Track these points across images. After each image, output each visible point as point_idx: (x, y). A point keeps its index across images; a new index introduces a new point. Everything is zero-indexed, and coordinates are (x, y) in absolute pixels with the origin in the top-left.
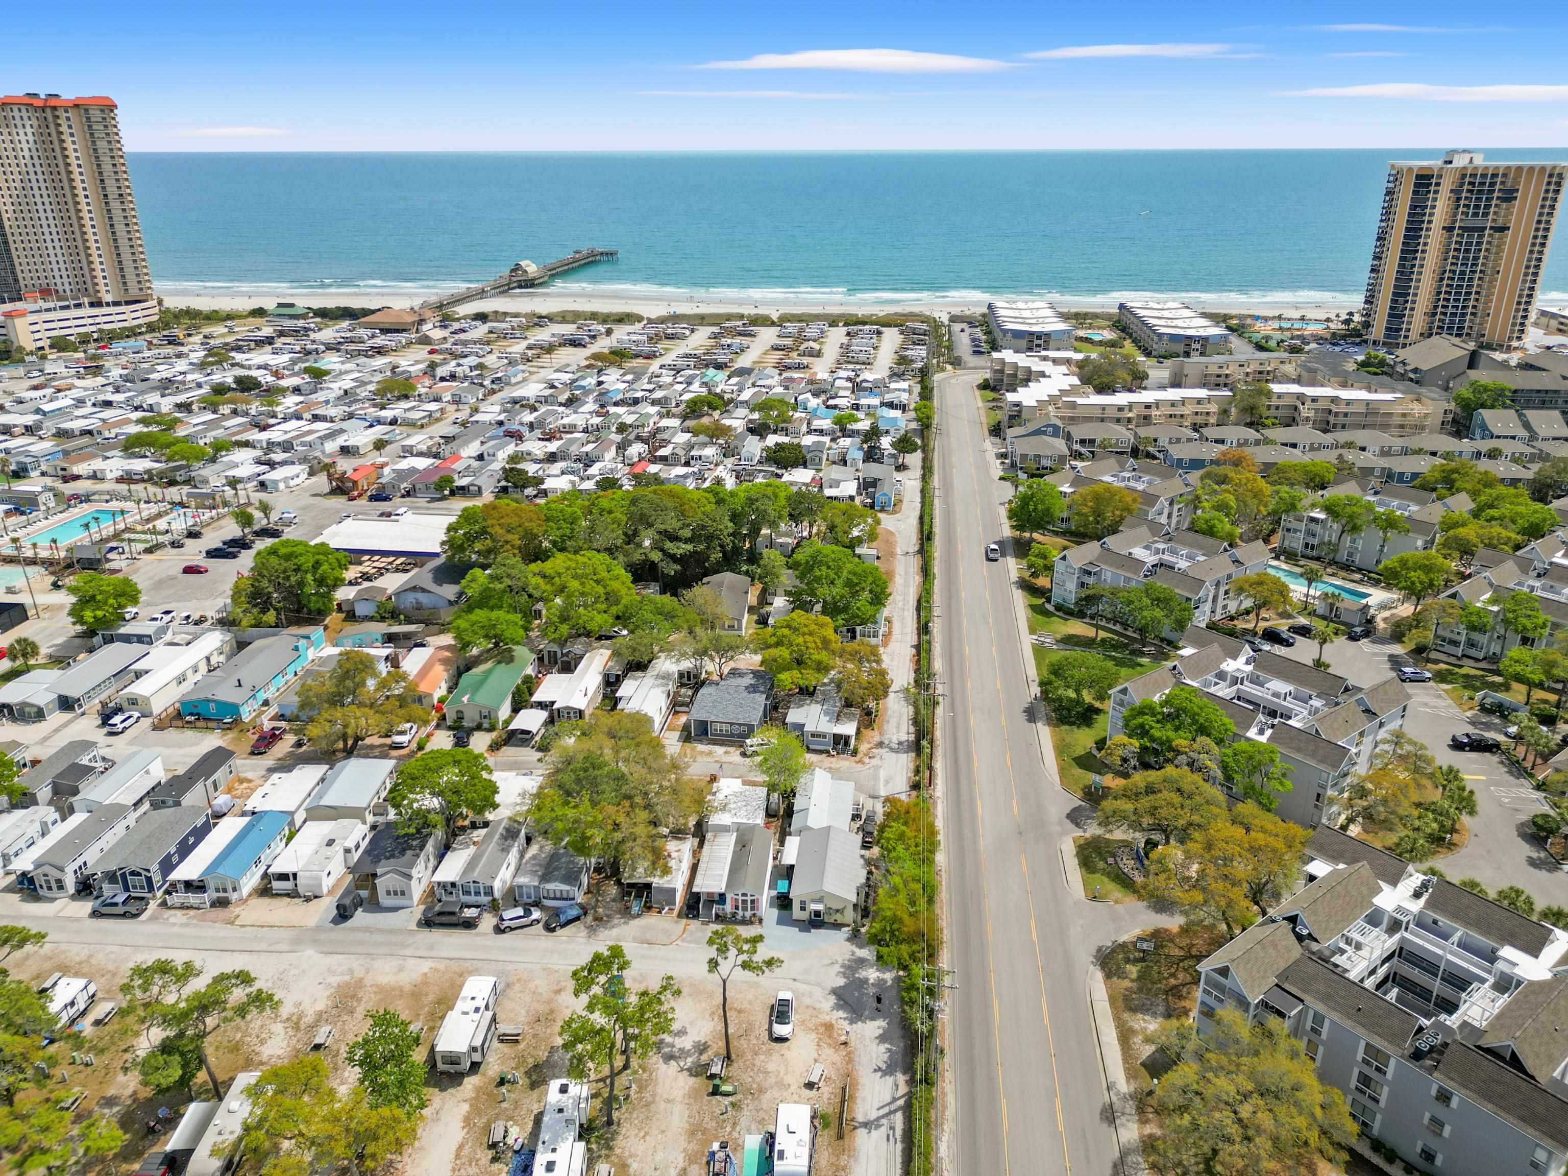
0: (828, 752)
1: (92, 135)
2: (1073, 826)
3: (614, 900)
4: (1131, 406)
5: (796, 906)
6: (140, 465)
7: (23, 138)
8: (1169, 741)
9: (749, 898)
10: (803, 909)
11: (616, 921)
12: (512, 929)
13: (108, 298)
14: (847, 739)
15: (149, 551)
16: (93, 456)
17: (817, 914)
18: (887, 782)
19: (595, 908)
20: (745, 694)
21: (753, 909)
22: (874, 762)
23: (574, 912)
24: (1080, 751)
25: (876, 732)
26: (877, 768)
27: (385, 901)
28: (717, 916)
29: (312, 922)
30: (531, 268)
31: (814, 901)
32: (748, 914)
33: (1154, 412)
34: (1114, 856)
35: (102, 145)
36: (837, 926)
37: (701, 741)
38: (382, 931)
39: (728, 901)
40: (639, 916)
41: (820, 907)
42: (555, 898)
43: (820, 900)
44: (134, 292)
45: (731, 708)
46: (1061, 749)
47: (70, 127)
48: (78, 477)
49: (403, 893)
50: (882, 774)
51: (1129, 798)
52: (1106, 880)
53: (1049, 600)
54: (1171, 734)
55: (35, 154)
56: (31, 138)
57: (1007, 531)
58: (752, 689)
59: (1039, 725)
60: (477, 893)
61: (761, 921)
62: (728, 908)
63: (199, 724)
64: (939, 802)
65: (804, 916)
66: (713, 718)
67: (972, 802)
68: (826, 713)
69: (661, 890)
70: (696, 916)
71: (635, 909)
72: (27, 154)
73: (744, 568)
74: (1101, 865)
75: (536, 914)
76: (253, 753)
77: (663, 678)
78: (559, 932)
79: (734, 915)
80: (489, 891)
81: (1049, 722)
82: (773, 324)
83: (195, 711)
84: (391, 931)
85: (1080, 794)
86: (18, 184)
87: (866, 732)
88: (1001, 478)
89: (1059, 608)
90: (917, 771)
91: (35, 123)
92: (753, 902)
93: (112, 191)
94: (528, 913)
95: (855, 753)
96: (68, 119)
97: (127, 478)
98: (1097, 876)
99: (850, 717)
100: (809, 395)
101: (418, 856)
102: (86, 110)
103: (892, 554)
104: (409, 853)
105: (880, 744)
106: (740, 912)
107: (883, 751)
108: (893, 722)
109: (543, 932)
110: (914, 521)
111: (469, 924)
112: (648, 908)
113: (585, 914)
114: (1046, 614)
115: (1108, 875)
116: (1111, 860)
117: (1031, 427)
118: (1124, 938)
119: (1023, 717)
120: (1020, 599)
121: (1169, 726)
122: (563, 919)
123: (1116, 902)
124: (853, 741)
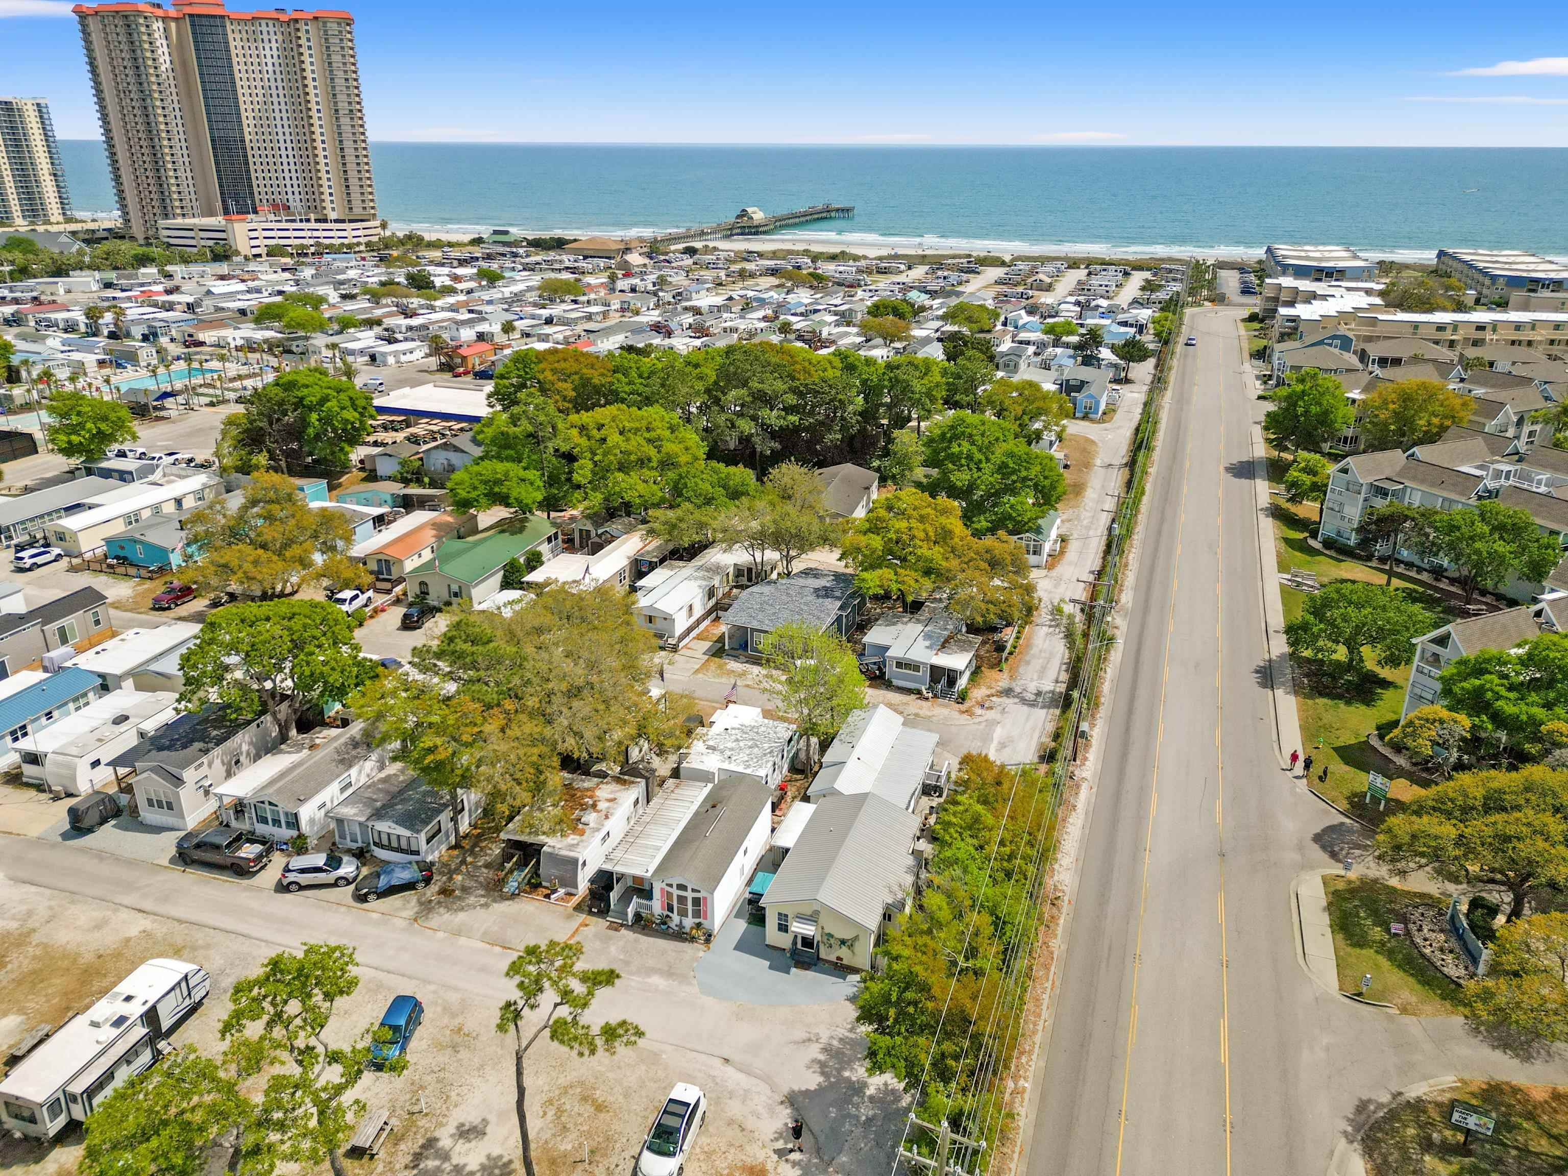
0: (919, 692)
1: (328, 48)
2: (1325, 857)
3: (487, 866)
4: (1455, 326)
5: (772, 922)
6: (260, 335)
7: (268, 52)
8: (1536, 723)
9: (690, 895)
10: (783, 928)
11: (472, 900)
12: (302, 888)
13: (333, 215)
14: (952, 677)
15: (212, 404)
16: (225, 326)
17: (807, 942)
18: (1002, 746)
19: (451, 873)
20: (811, 598)
21: (697, 914)
22: (990, 715)
23: (402, 876)
24: (1346, 739)
25: (1005, 675)
26: (992, 724)
27: (148, 815)
28: (638, 917)
29: (35, 831)
30: (758, 216)
31: (801, 918)
32: (689, 922)
33: (1488, 336)
34: (1404, 919)
35: (336, 58)
36: (841, 969)
37: (736, 657)
38: (117, 859)
39: (657, 893)
40: (513, 896)
41: (808, 930)
42: (389, 848)
43: (812, 918)
44: (358, 211)
45: (785, 614)
46: (1310, 731)
47: (309, 40)
48: (202, 344)
49: (170, 806)
50: (999, 733)
51: (1449, 815)
52: (1383, 961)
53: (1314, 535)
54: (1539, 712)
55: (278, 69)
56: (275, 53)
57: (1260, 450)
58: (825, 593)
59: (1279, 692)
60: (276, 822)
61: (709, 937)
62: (657, 906)
64: (1084, 787)
65: (784, 941)
66: (755, 625)
67: (1143, 792)
68: (928, 637)
69: (555, 858)
70: (603, 912)
71: (512, 885)
72: (270, 68)
73: (876, 463)
74: (1377, 933)
75: (348, 868)
76: (154, 609)
77: (708, 570)
78: (375, 904)
79: (665, 920)
80: (294, 822)
81: (1297, 689)
82: (1003, 264)
83: (122, 553)
84: (131, 863)
85: (1344, 805)
86: (260, 99)
87: (989, 674)
88: (1260, 398)
89: (1329, 544)
90: (1057, 736)
91: (280, 38)
92: (697, 902)
93: (343, 106)
94: (334, 862)
95: (962, 698)
96: (307, 31)
98: (1369, 952)
99: (963, 646)
101: (206, 751)
102: (325, 23)
103: (1088, 465)
105: (1008, 692)
106: (676, 918)
107: (1009, 702)
108: (1036, 664)
109: (350, 901)
110: (1127, 433)
111: (241, 870)
112: (534, 885)
113: (428, 881)
114: (1307, 551)
115: (1390, 955)
116: (1396, 927)
118: (1415, 1091)
119: (1254, 678)
120: (1269, 528)
121: (1534, 697)
122: (383, 882)
123: (1404, 1010)
124: (962, 682)
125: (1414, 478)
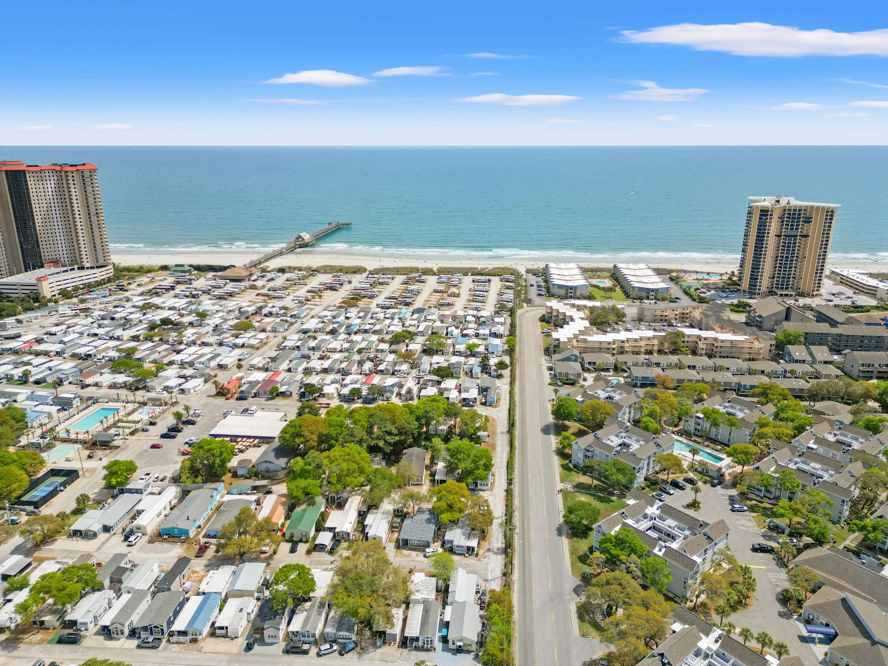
0: (464, 554)
1: (84, 184)
2: (575, 596)
3: (369, 639)
4: (614, 342)
5: (450, 643)
6: (121, 378)
7: (49, 186)
8: (618, 556)
9: (429, 639)
10: (454, 644)
11: (370, 650)
12: (324, 655)
13: (88, 265)
14: (473, 549)
15: (132, 434)
16: (94, 373)
17: (460, 647)
18: (492, 572)
19: (360, 642)
20: (425, 524)
21: (431, 644)
22: (486, 560)
23: (352, 646)
24: (581, 553)
25: (487, 543)
26: (487, 563)
27: (267, 640)
28: (415, 647)
29: (235, 651)
30: (307, 237)
31: (458, 641)
32: (429, 646)
33: (626, 345)
34: (593, 613)
35: (89, 189)
36: (469, 652)
37: (404, 549)
38: (267, 656)
39: (420, 640)
40: (380, 647)
41: (461, 644)
42: (343, 639)
43: (461, 640)
44: (101, 262)
45: (419, 532)
46: (573, 551)
47: (74, 180)
48: (89, 385)
49: (275, 637)
50: (490, 567)
51: (599, 586)
52: (589, 626)
53: (570, 462)
54: (619, 552)
55: (54, 194)
56: (53, 186)
57: (551, 419)
58: (428, 521)
59: (563, 537)
60: (308, 637)
61: (435, 649)
62: (420, 643)
63: (170, 539)
64: (515, 583)
65: (454, 647)
66: (410, 538)
67: (531, 581)
68: (464, 534)
69: (390, 634)
70: (406, 647)
71: (379, 644)
72: (50, 193)
73: (423, 443)
74: (587, 618)
75: (335, 647)
76: (197, 556)
77: (386, 514)
78: (346, 656)
79: (423, 647)
80: (314, 635)
81: (568, 537)
82: (434, 274)
83: (168, 533)
84: (271, 656)
85: (580, 578)
86: (45, 209)
87: (482, 543)
88: (549, 384)
89: (575, 466)
90: (505, 566)
91: (56, 178)
92: (431, 641)
93: (93, 211)
94: (331, 647)
95: (477, 555)
96: (73, 177)
97: (113, 386)
98: (585, 624)
99: (475, 536)
100: (453, 328)
101: (282, 618)
102: (82, 172)
103: (495, 433)
104: (278, 617)
105: (489, 550)
106: (426, 646)
107: (490, 554)
108: (495, 536)
109: (339, 656)
110: (506, 412)
111: (306, 652)
112: (384, 643)
113: (357, 646)
114: (568, 469)
115: (590, 623)
116: (591, 616)
117: (564, 355)
118: (596, 657)
119: (556, 533)
120: (556, 461)
121: (618, 548)
122: (347, 649)
123: (593, 638)
124: (476, 549)
125: (596, 446)
